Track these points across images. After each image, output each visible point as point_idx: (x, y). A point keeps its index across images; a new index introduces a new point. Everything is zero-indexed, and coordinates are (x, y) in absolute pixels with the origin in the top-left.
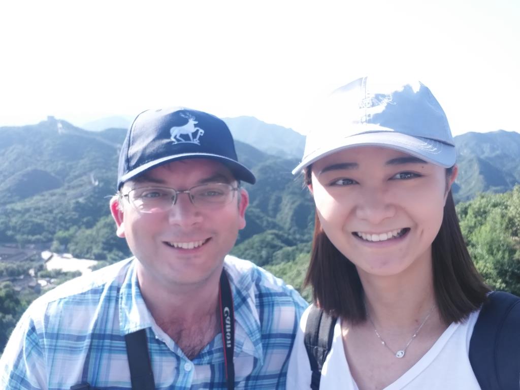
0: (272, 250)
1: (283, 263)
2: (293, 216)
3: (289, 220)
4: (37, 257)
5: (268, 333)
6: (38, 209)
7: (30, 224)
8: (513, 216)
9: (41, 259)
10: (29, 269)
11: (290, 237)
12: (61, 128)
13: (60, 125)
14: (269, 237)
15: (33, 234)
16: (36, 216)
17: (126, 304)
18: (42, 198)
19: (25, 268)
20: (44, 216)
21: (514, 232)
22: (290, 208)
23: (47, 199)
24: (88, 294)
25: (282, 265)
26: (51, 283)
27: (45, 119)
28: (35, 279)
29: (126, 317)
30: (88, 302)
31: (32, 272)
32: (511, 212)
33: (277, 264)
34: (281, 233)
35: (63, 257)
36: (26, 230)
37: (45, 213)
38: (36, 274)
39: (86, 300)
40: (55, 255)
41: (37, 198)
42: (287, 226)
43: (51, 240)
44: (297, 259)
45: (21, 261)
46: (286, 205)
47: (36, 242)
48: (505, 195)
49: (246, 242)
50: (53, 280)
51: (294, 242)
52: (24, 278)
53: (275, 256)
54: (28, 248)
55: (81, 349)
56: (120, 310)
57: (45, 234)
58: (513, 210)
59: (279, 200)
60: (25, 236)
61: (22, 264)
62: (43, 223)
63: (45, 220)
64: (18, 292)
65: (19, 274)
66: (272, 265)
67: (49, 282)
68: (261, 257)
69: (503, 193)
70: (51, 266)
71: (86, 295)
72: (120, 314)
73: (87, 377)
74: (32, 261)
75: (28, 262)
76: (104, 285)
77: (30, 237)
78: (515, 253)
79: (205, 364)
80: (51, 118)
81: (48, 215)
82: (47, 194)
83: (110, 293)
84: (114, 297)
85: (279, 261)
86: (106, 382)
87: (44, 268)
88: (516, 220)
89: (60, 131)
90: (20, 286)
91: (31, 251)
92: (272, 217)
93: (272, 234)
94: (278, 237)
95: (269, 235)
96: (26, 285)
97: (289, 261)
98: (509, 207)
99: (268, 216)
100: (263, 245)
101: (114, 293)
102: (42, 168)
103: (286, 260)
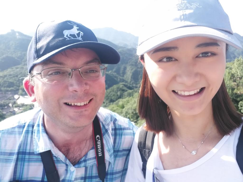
0: (123, 92)
1: (127, 98)
2: (132, 76)
3: (130, 78)
4: (12, 98)
5: (118, 149)
6: (10, 75)
7: (8, 82)
8: (234, 73)
9: (14, 99)
10: (9, 103)
11: (131, 86)
12: (18, 35)
13: (17, 34)
14: (121, 86)
15: (9, 87)
16: (10, 78)
17: (37, 136)
18: (12, 70)
19: (7, 103)
20: (14, 78)
21: (234, 80)
22: (131, 72)
23: (15, 70)
24: (16, 128)
25: (127, 99)
26: (20, 110)
27: (10, 31)
28: (12, 108)
29: (37, 144)
30: (16, 133)
31: (10, 105)
32: (233, 71)
33: (125, 98)
34: (126, 84)
35: (24, 98)
36: (6, 85)
37: (14, 77)
38: (12, 105)
39: (15, 131)
40: (21, 96)
41: (9, 70)
42: (129, 81)
43: (18, 90)
44: (134, 96)
45: (5, 100)
46: (129, 71)
47: (11, 91)
48: (231, 63)
49: (110, 88)
50: (21, 108)
51: (133, 88)
52: (7, 108)
53: (124, 95)
54: (8, 94)
55: (12, 160)
56: (34, 139)
57: (15, 87)
58: (234, 70)
59: (125, 68)
60: (6, 88)
61: (5, 101)
62: (14, 82)
63: (14, 80)
64: (5, 114)
65: (5, 106)
66: (123, 99)
67: (19, 109)
68: (118, 95)
69: (230, 62)
70: (19, 102)
71: (15, 129)
72: (34, 142)
73: (16, 176)
74: (10, 99)
75: (8, 100)
76: (25, 124)
77: (8, 89)
78: (234, 90)
79: (82, 167)
80: (13, 31)
81: (16, 78)
82: (14, 68)
83: (28, 129)
84: (30, 131)
85: (126, 96)
86: (28, 178)
87: (16, 103)
88: (235, 75)
89: (18, 37)
90: (5, 111)
91: (9, 95)
92: (122, 76)
93: (122, 84)
94: (125, 86)
95: (121, 85)
96: (8, 111)
97: (130, 96)
98: (232, 69)
99: (120, 76)
100: (119, 90)
101: (30, 129)
102: (10, 55)
103: (129, 96)
